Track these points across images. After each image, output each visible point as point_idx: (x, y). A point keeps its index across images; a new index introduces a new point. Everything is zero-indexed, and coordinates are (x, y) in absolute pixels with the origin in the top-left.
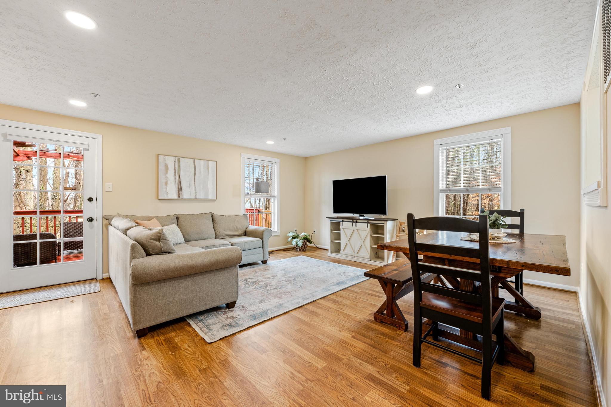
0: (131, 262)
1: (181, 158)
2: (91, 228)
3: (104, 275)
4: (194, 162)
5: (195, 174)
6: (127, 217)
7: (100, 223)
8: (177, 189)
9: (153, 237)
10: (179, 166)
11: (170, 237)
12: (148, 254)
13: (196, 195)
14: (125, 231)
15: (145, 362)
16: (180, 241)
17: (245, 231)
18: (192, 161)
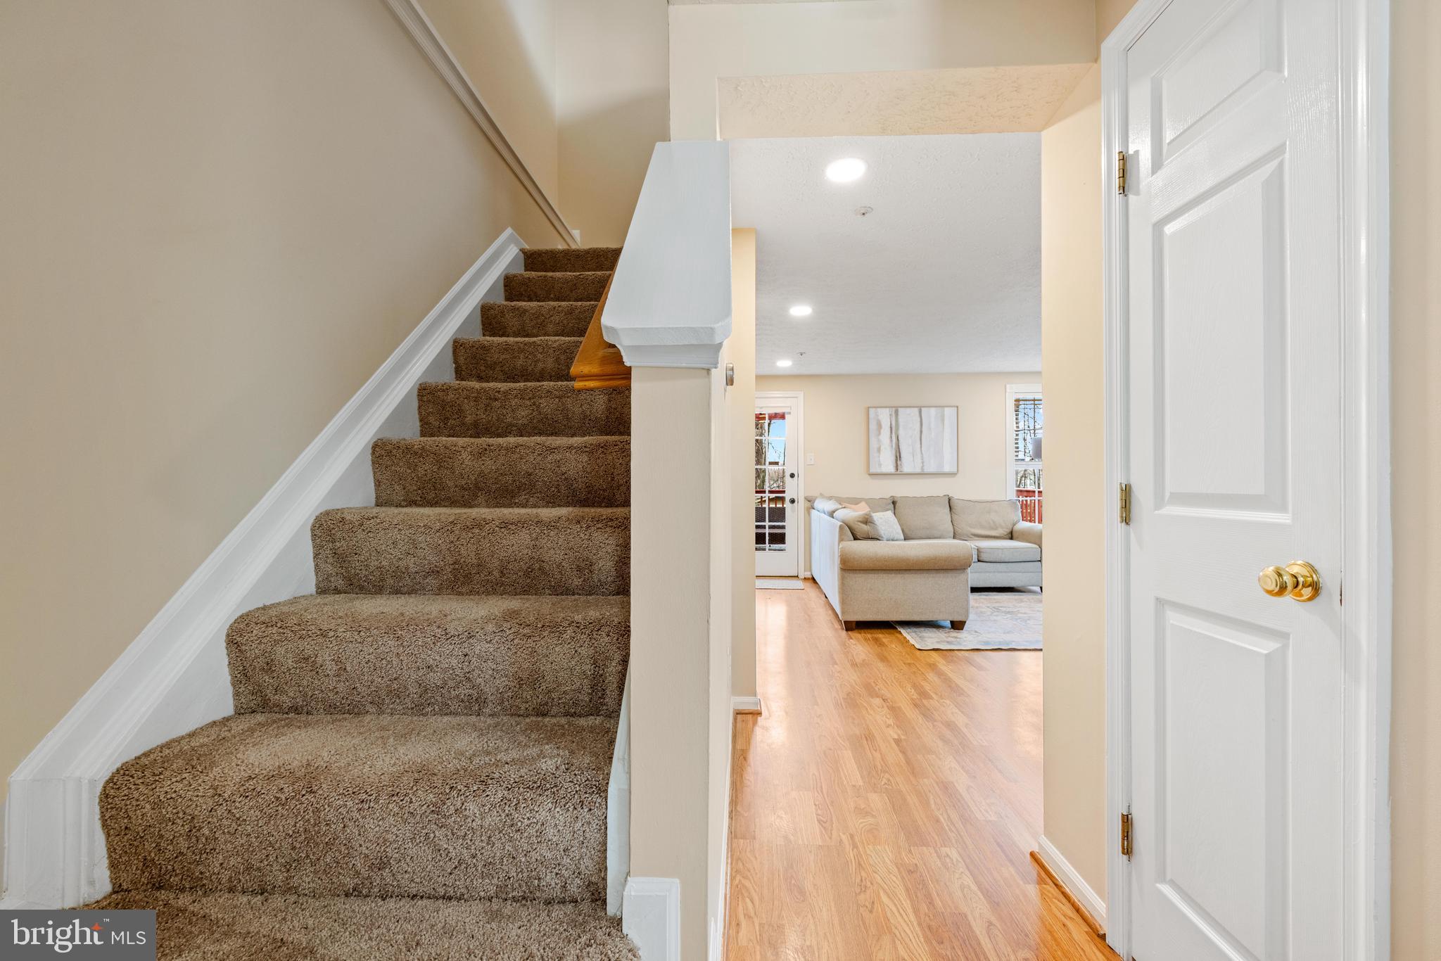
0: (839, 544)
1: (900, 409)
2: (794, 511)
3: (806, 573)
4: (920, 412)
5: (921, 432)
6: (830, 498)
7: (801, 505)
8: (893, 458)
10: (897, 421)
11: (883, 528)
12: (856, 538)
13: (923, 466)
14: (831, 514)
15: (853, 646)
16: (896, 536)
17: (1010, 530)
18: (916, 410)
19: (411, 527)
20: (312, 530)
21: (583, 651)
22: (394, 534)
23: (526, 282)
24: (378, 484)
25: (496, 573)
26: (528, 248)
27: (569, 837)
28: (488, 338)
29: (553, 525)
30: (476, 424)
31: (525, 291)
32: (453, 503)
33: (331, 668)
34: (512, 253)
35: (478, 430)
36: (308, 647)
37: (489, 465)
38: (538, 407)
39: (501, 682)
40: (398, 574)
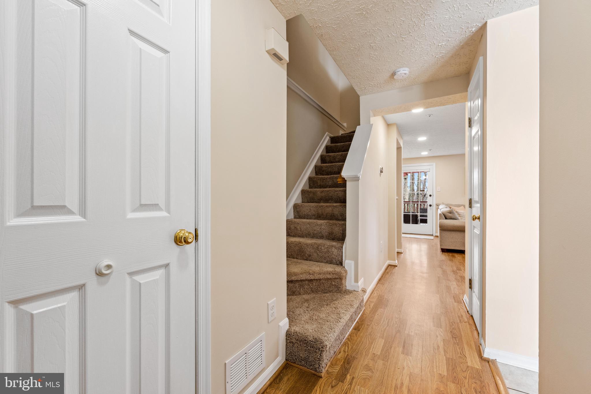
0: (439, 221)
2: (431, 209)
3: (436, 234)
6: (446, 204)
7: (434, 207)
9: (448, 212)
12: (446, 218)
19: (310, 206)
20: (293, 207)
21: (341, 229)
22: (307, 208)
23: (331, 147)
24: (302, 198)
25: (325, 216)
26: (332, 136)
27: (337, 254)
28: (323, 164)
29: (336, 207)
30: (320, 185)
31: (331, 149)
32: (316, 202)
33: (299, 229)
34: (328, 138)
35: (321, 187)
36: (296, 225)
37: (323, 194)
38: (333, 181)
39: (327, 233)
40: (308, 215)
